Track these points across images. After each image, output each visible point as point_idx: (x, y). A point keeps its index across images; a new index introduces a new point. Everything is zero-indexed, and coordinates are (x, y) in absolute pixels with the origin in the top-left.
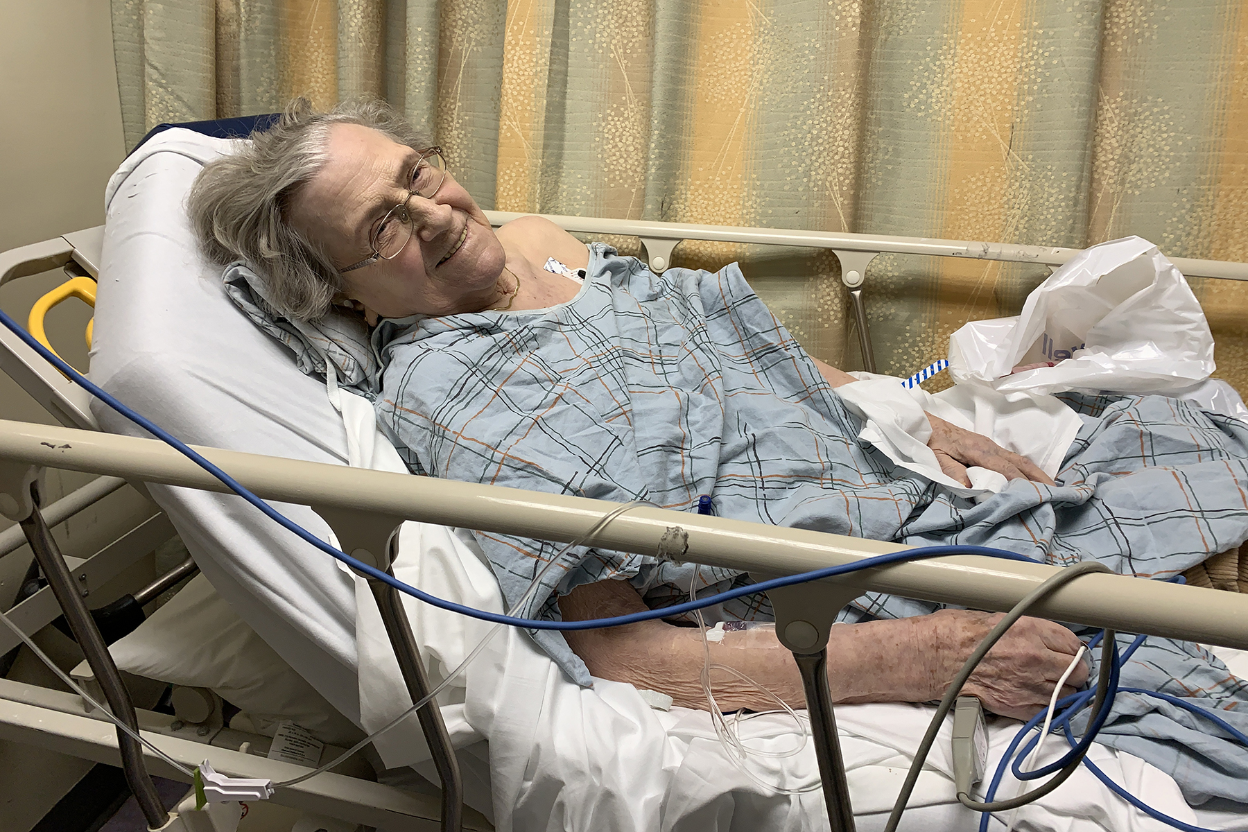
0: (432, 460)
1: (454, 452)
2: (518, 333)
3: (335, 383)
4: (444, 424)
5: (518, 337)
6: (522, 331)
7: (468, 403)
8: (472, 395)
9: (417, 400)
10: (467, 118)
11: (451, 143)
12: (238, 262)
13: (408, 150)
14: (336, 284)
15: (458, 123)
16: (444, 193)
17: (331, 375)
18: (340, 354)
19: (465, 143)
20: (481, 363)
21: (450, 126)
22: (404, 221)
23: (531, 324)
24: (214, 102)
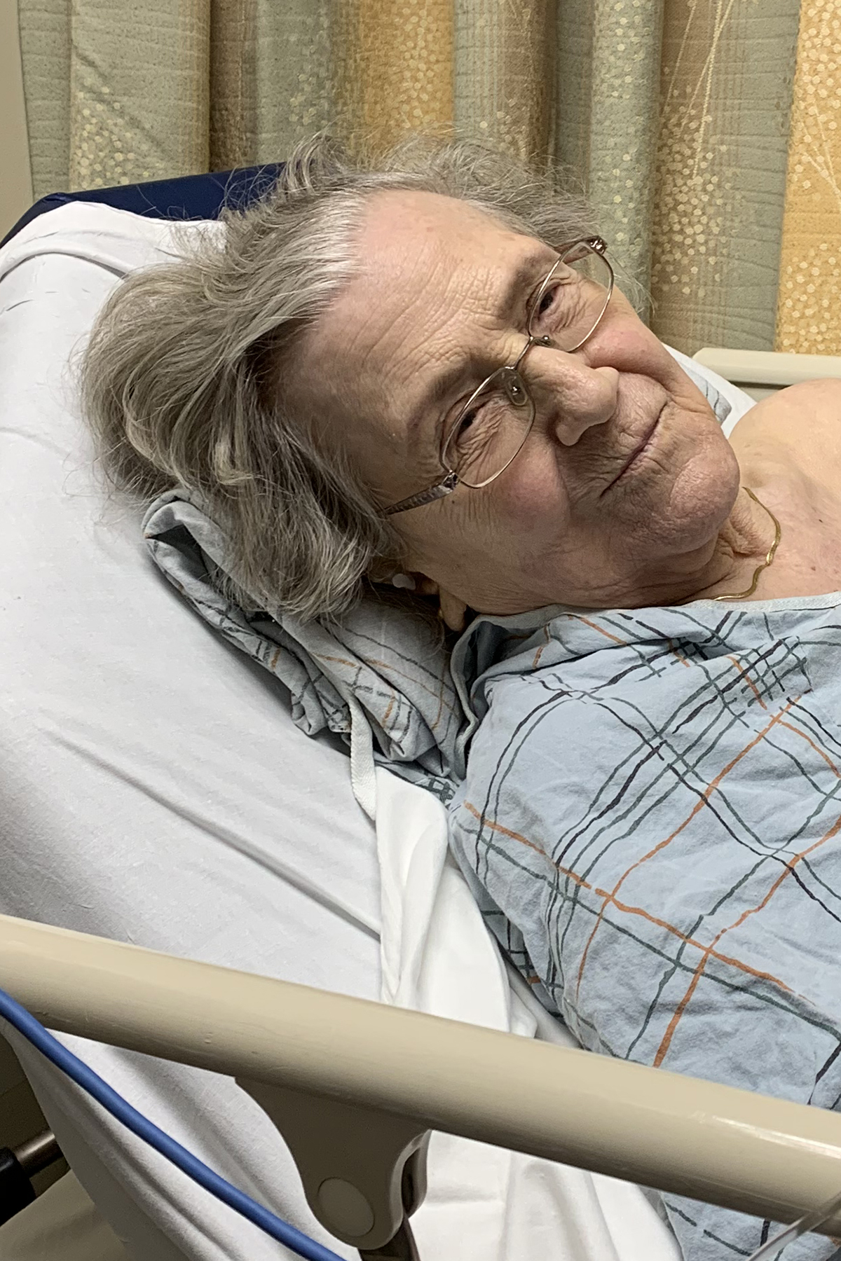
0: (550, 951)
1: (598, 937)
2: (763, 657)
3: (369, 755)
4: (579, 870)
5: (761, 666)
6: (770, 652)
7: (637, 823)
8: (647, 802)
9: (525, 810)
10: (724, 148)
11: (688, 202)
12: (173, 492)
13: (530, 246)
14: (376, 539)
15: (704, 158)
16: (607, 343)
17: (361, 739)
18: (381, 694)
19: (719, 202)
20: (672, 728)
21: (686, 166)
22: (515, 403)
23: (793, 634)
24: (204, 127)
